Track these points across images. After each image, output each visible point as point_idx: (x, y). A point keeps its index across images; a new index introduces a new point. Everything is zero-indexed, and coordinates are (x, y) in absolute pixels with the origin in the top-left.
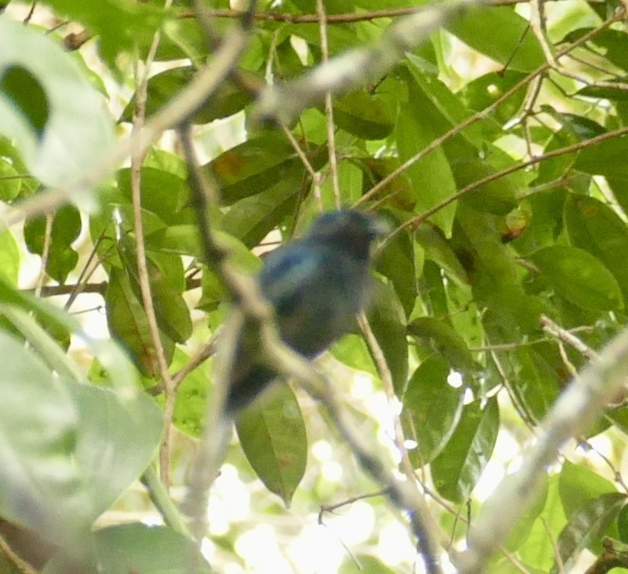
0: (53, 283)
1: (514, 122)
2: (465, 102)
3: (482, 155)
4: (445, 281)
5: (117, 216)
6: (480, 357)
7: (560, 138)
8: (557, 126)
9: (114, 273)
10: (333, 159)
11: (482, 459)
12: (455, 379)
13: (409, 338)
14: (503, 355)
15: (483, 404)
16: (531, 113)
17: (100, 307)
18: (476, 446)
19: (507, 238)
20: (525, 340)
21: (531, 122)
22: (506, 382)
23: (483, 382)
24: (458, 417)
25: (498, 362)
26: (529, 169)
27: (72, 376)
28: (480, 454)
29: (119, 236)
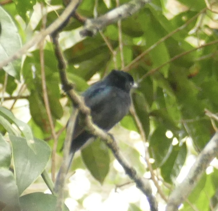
1: (192, 31)
3: (179, 44)
4: (165, 95)
5: (33, 69)
6: (179, 125)
7: (211, 38)
9: (32, 91)
10: (121, 46)
11: (180, 167)
12: (169, 134)
13: (150, 117)
14: (189, 124)
15: (181, 144)
16: (199, 28)
17: (26, 106)
18: (178, 161)
19: (190, 77)
20: (197, 118)
22: (189, 135)
23: (180, 135)
24: (170, 150)
25: (186, 127)
26: (198, 50)
27: (14, 134)
28: (179, 165)
29: (34, 77)
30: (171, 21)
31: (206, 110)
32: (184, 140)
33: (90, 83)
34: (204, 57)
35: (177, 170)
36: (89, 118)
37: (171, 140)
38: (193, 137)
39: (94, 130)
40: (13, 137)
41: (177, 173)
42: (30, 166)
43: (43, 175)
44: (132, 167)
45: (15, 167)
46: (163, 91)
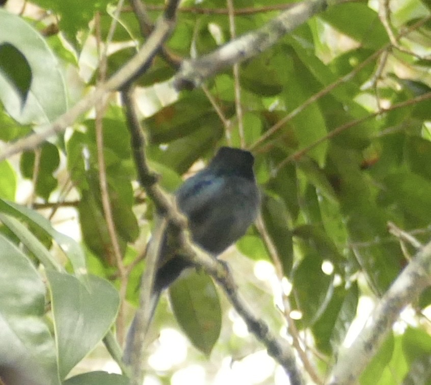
0: (40, 200)
1: (368, 84)
2: (334, 70)
3: (346, 108)
4: (319, 199)
5: (86, 153)
6: (345, 252)
7: (401, 96)
8: (399, 87)
9: (84, 193)
10: (239, 111)
11: (346, 325)
12: (327, 267)
13: (294, 239)
14: (362, 250)
15: (348, 285)
16: (380, 78)
17: (73, 218)
18: (343, 315)
19: (364, 167)
20: (377, 240)
21: (380, 84)
22: (363, 270)
23: (347, 269)
24: (329, 295)
25: (357, 255)
26: (378, 118)
27: (54, 268)
28: (345, 321)
29: (86, 167)
30: (329, 65)
31: (390, 224)
32: (353, 278)
33: (186, 177)
34: (389, 131)
35: (341, 331)
36: (186, 234)
37: (330, 278)
38: (370, 271)
39: (195, 254)
40: (52, 273)
41: (341, 336)
42: (83, 324)
43: (105, 340)
44: (260, 320)
45: (57, 325)
46: (317, 191)
